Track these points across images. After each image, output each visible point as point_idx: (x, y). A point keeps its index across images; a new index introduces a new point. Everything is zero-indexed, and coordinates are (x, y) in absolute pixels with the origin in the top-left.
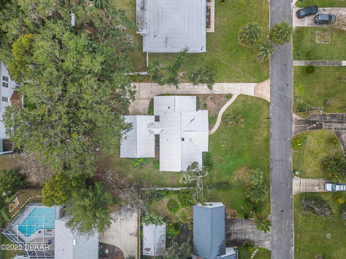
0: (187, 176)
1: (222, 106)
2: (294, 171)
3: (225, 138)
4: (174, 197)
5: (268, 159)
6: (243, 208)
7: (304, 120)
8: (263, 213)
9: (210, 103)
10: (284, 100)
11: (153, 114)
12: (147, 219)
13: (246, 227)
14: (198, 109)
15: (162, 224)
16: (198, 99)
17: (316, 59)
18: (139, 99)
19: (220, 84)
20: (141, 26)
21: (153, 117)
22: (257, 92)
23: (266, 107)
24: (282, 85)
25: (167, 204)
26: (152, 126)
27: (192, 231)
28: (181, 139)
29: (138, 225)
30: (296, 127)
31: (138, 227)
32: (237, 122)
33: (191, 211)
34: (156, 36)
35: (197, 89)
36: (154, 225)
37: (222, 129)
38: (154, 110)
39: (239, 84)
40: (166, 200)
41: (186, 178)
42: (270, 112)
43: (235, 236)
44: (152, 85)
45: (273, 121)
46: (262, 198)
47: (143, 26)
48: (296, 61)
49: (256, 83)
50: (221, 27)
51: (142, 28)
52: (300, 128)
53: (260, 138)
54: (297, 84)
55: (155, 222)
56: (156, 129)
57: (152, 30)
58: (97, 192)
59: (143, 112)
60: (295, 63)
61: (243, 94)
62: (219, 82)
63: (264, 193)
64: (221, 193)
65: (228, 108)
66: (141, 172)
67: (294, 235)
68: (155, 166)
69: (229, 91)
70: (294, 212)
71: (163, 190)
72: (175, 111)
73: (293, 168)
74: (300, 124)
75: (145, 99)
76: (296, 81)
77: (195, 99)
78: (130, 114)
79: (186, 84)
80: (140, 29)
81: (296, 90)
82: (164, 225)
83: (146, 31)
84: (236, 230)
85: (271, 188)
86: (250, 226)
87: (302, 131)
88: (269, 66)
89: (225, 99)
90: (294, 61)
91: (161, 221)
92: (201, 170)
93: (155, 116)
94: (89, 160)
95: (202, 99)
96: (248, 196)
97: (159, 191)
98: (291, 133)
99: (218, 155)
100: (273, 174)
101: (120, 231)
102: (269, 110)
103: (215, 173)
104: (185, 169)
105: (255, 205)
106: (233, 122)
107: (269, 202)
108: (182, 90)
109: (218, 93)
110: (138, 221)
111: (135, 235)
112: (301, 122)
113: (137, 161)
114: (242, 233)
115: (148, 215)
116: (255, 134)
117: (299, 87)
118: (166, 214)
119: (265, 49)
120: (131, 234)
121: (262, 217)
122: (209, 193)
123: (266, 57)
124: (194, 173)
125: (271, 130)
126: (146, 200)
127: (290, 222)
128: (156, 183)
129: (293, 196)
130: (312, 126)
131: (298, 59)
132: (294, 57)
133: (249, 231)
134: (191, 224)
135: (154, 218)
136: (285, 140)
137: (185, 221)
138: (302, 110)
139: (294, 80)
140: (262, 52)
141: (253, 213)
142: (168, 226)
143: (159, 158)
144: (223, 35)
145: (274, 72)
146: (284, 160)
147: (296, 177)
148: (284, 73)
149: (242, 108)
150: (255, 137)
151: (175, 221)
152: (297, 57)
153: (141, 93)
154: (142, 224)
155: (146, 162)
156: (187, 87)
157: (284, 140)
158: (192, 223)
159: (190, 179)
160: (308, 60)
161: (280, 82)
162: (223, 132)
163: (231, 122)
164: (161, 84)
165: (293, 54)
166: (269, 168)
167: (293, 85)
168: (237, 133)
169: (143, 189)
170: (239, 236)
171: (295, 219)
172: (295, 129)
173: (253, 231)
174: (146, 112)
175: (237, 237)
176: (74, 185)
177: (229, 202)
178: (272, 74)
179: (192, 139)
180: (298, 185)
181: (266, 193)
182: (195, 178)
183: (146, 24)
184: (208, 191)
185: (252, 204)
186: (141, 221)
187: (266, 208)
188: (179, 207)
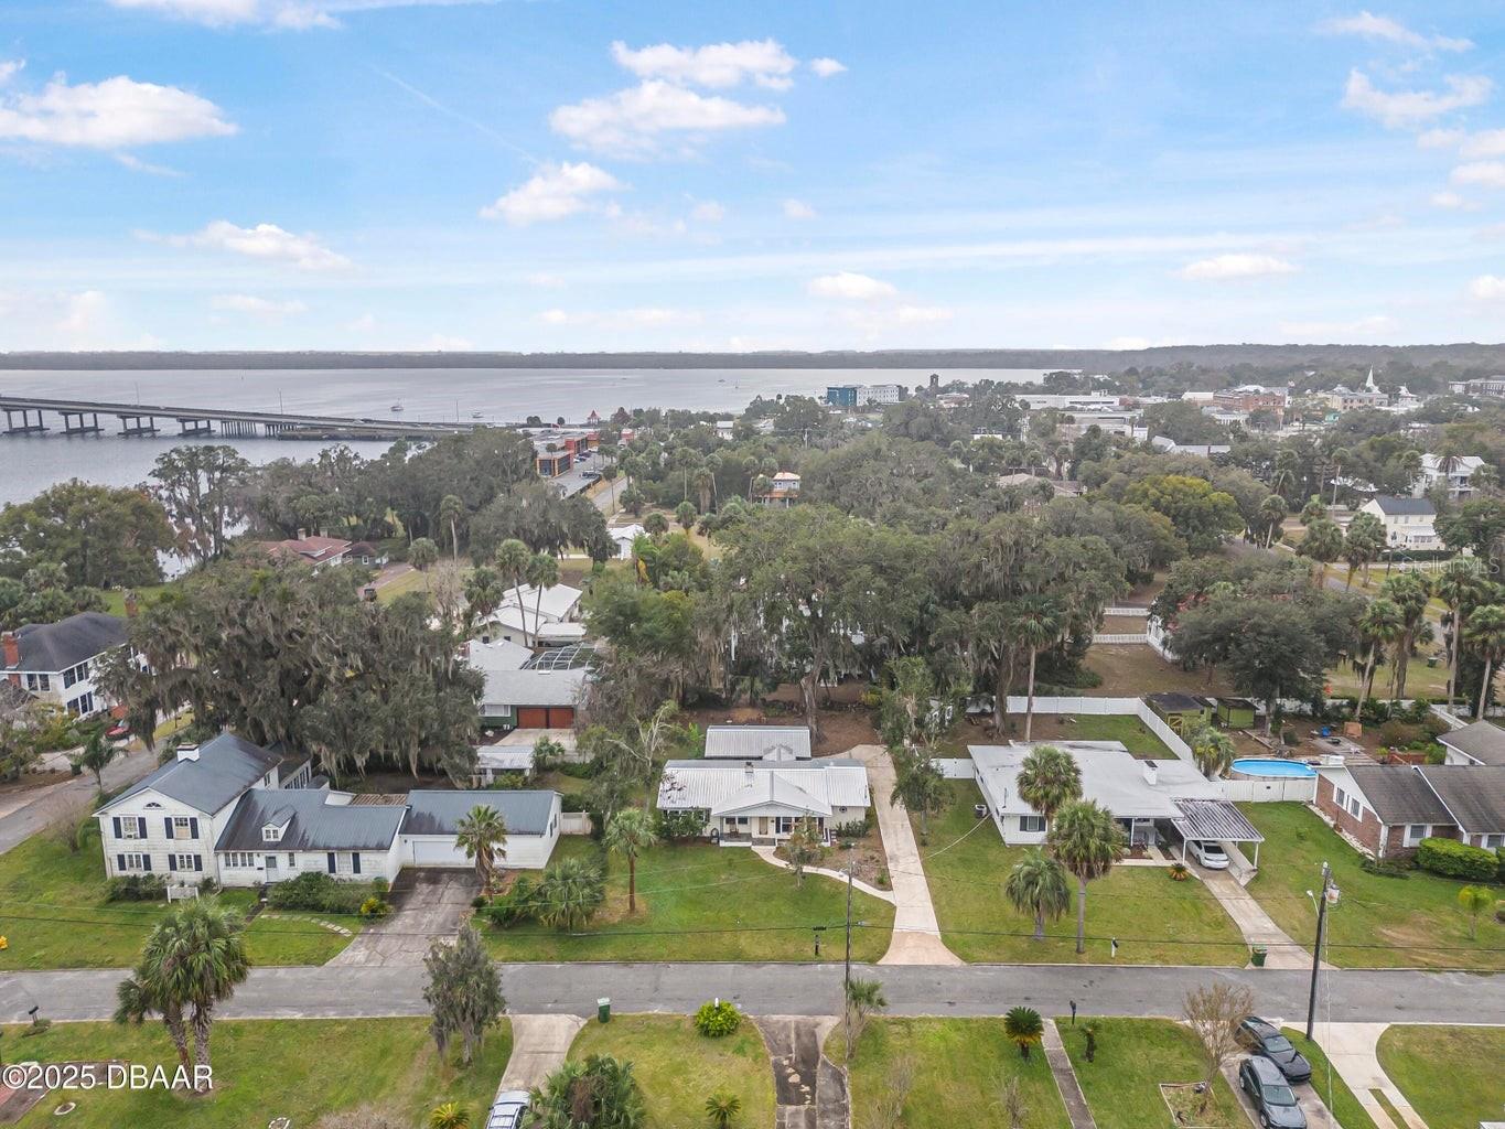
1: (850, 874)
5: (664, 958)
7: (817, 1047)
22: (909, 938)
24: (949, 990)
45: (809, 969)
52: (782, 1037)
61: (895, 911)
69: (903, 885)
74: (798, 1035)
81: (936, 1024)
87: (768, 1041)
98: (760, 1011)
109: (892, 867)
112: (805, 1040)
117: (953, 1035)
125: (774, 965)
130: (790, 1070)
136: (735, 997)
145: (991, 974)
146: (656, 993)
147: (583, 1023)
148: (995, 995)
149: (849, 908)
157: (735, 993)
161: (959, 986)
167: (955, 1017)
172: (777, 1022)
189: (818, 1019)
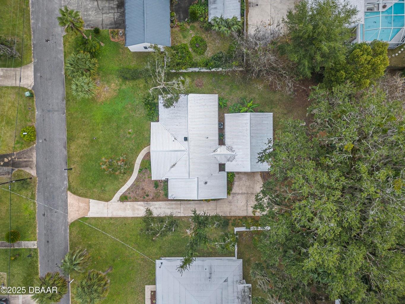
0: (179, 87)
1: (133, 185)
2: (32, 96)
3: (129, 142)
4: (197, 58)
5: (69, 112)
6: (102, 44)
7: (20, 167)
8: (73, 37)
9: (150, 189)
10: (48, 194)
11: (228, 173)
12: (236, 26)
13: (97, 17)
14: (166, 181)
15: (214, 20)
16: (166, 195)
17: (6, 251)
18: (247, 194)
19: (136, 216)
20: (245, 295)
21: (228, 169)
22: (85, 205)
23: (73, 184)
24: (52, 215)
25: (208, 48)
26: (229, 157)
27: (172, 11)
28: (189, 139)
29: (247, 19)
30: (31, 157)
31: (247, 16)
32: (111, 165)
33: (173, 39)
34: (225, 281)
35: (168, 208)
36: (225, 17)
37: (133, 153)
38: (226, 180)
39: (110, 216)
40: (209, 54)
41: (180, 85)
42: (67, 178)
43: (112, 5)
44: (230, 212)
45: (63, 166)
46: (74, 57)
47: (243, 294)
48: (33, 247)
49: (88, 216)
50: (136, 293)
51: (244, 292)
52: (25, 156)
53: (80, 141)
54: (31, 216)
55: (223, 23)
56: (223, 153)
57: (230, 289)
58: (308, 62)
59: (242, 176)
60: (34, 245)
61: (104, 201)
62: (137, 217)
63: (71, 65)
64: (133, 64)
65: (125, 183)
66: (244, 93)
67: (30, 7)
68: (224, 101)
69: (124, 206)
70: (30, 39)
71: (212, 68)
72: (198, 178)
73: (33, 101)
74: (26, 161)
75: (239, 194)
76: (32, 220)
77: (170, 195)
78: (260, 173)
79: (182, 215)
80: (246, 291)
81: (32, 208)
82: (210, 18)
83: (239, 289)
84: (110, 13)
85: (63, 73)
86: (91, 18)
87: (23, 151)
88: (70, 241)
89: (129, 195)
90: (36, 247)
91: (216, 24)
92: (160, 97)
93: (224, 171)
94: (323, 109)
95: (161, 195)
96: (94, 60)
97: (218, 67)
98: (37, 148)
99: (138, 117)
100: (61, 92)
101: (273, 10)
102: (69, 180)
103: (142, 93)
104: (182, 97)
105: (84, 48)
106: (116, 164)
107: (66, 52)
108: (189, 206)
109: (139, 203)
110: (247, 24)
111: (252, 4)
112: (24, 164)
113: (249, 108)
114: (102, 9)
115: (233, 31)
116: (87, 147)
117: (28, 212)
118: (209, 35)
119: (73, 267)
120: (257, 5)
121: (72, 30)
122: (148, 63)
123: (72, 255)
124: (169, 91)
125: (65, 153)
126: (236, 52)
127: (36, 26)
128: (222, 78)
129: (33, 62)
130: (10, 159)
131: (30, 250)
132: (36, 253)
133: (92, 11)
134: (173, 20)
135: (225, 28)
136: (45, 139)
137: (181, 25)
138: (22, 182)
139: (36, 222)
140: (77, 262)
141: (88, 37)
142: (206, 17)
143: (219, 113)
144: (133, 281)
145: (63, 232)
146: (47, 111)
147: (30, 88)
148: (50, 231)
149: (105, 183)
150: (87, 143)
151: (196, 24)
152: (32, 254)
153: (244, 202)
154: (242, 19)
155: (237, 107)
156: (182, 211)
157: (47, 139)
158: (172, 22)
159: (174, 83)
160: (16, 249)
161: (54, 219)
162: (131, 150)
163: (119, 164)
164: (217, 217)
165: (38, 257)
166: (66, 101)
167: (36, 215)
168: (111, 149)
169: (241, 69)
170: (107, 5)
171: (29, 30)
172: (32, 154)
173: (87, 11)
174: (237, 175)
175: (110, 3)
176: (342, 72)
177: (121, 52)
178: (65, 230)
179: (174, 139)
180: (27, 77)
181: (69, 65)
182: (167, 84)
183: (238, 298)
184: (149, 67)
185: (89, 49)
186: (243, 24)
187: (69, 45)
188: (191, 44)
189: (35, 168)
